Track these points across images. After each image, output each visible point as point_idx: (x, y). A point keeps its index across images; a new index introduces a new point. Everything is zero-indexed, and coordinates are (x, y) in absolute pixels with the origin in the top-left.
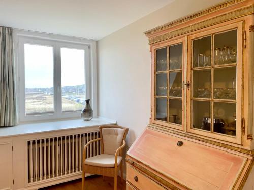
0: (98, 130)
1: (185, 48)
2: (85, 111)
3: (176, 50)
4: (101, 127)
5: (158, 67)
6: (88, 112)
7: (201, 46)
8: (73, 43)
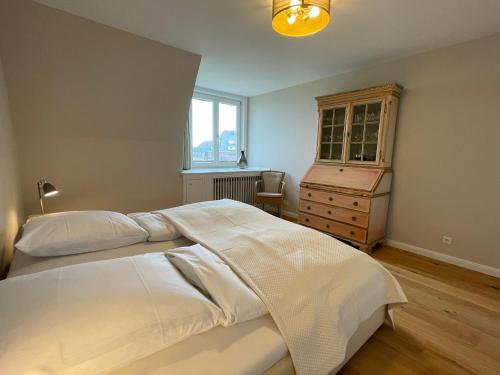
0: (258, 175)
1: (347, 111)
2: (241, 161)
3: (341, 112)
4: (262, 172)
5: (324, 122)
6: (244, 161)
7: (358, 110)
8: (228, 98)
